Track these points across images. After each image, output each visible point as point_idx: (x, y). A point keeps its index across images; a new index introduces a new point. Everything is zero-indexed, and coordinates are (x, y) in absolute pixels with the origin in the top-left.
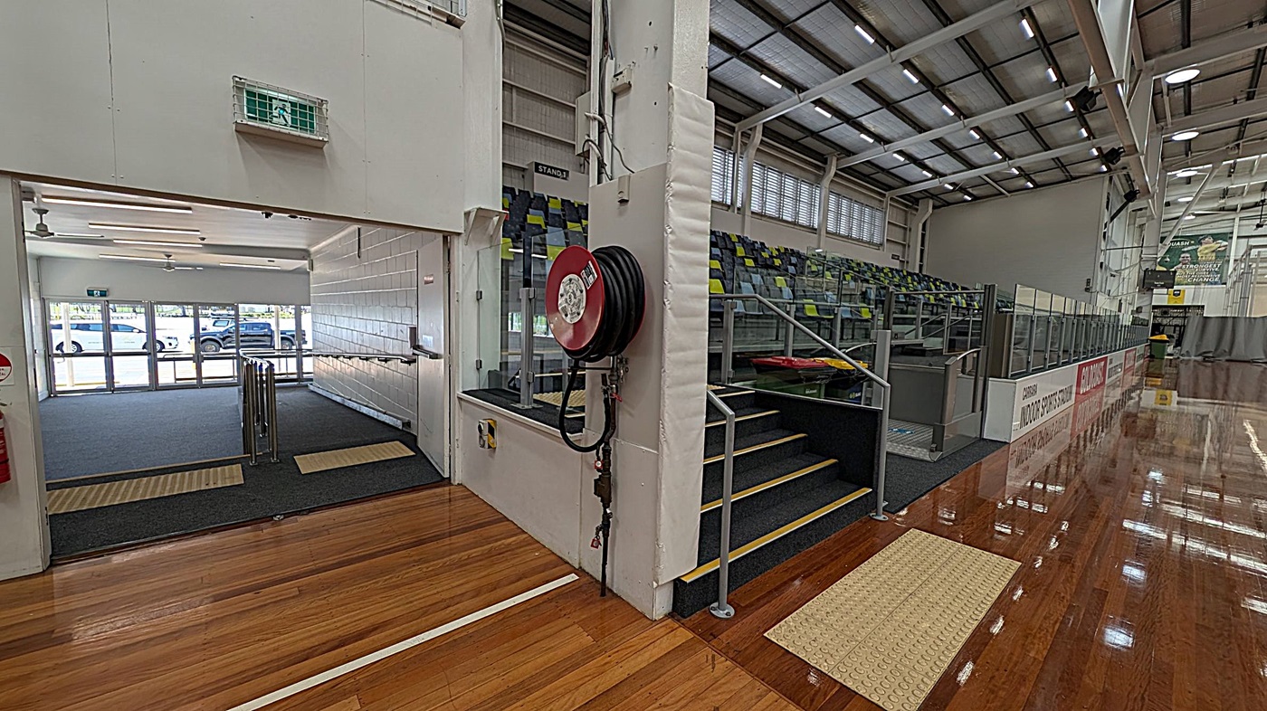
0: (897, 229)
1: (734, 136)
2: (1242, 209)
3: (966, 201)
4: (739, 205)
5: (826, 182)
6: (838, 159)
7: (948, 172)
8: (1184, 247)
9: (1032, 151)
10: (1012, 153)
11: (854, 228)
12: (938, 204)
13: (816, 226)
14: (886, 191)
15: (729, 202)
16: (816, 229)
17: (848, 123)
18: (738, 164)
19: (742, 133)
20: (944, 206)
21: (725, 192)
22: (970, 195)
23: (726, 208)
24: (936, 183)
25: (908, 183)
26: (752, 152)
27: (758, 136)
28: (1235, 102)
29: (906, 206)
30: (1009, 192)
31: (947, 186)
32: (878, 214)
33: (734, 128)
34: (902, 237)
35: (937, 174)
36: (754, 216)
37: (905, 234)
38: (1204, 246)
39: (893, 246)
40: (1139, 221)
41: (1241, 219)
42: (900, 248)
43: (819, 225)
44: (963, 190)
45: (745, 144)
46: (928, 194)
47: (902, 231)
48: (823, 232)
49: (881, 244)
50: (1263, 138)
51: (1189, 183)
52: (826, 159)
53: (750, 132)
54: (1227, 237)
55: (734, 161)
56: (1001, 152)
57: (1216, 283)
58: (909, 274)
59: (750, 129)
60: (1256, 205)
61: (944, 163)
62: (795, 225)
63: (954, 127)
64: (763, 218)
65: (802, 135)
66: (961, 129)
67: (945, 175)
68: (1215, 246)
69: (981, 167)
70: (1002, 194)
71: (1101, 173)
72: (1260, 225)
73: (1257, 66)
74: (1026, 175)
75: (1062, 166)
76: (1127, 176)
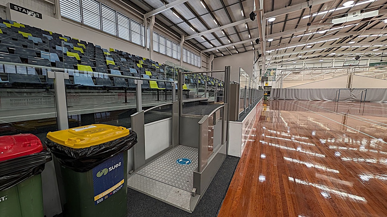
0: (205, 63)
1: (144, 19)
2: (278, 63)
3: (222, 56)
4: (148, 47)
5: (181, 44)
6: (185, 37)
7: (217, 46)
8: (268, 72)
9: (238, 41)
10: (233, 41)
11: (192, 61)
12: (215, 56)
13: (179, 59)
14: (201, 51)
15: (144, 46)
16: (179, 60)
17: (185, 22)
18: (146, 31)
19: (147, 18)
20: (217, 57)
21: (142, 41)
22: (223, 54)
23: (143, 48)
24: (214, 49)
25: (207, 49)
26: (151, 27)
27: (153, 21)
28: (280, 32)
29: (207, 56)
30: (232, 54)
31: (217, 50)
32: (199, 58)
33: (143, 16)
34: (206, 65)
35: (214, 46)
36: (154, 52)
37: (207, 65)
38: (272, 72)
39: (204, 68)
40: (260, 65)
41: (278, 65)
42: (206, 69)
43: (180, 59)
44: (221, 52)
45: (149, 24)
46: (213, 53)
47: (206, 64)
48: (182, 62)
49: (201, 68)
50: (284, 44)
51: (269, 55)
52: (181, 36)
53: (150, 19)
54: (275, 69)
55: (144, 30)
56: (230, 40)
57: (274, 81)
58: (208, 77)
59: (150, 17)
60: (281, 62)
61: (215, 42)
62: (172, 58)
63: (218, 29)
64: (159, 54)
65: (171, 25)
66: (219, 30)
67: (216, 47)
68: (273, 72)
69: (225, 45)
70: (231, 54)
71: (253, 50)
72: (282, 67)
73: (285, 21)
74: (236, 49)
75: (244, 47)
76: (258, 51)
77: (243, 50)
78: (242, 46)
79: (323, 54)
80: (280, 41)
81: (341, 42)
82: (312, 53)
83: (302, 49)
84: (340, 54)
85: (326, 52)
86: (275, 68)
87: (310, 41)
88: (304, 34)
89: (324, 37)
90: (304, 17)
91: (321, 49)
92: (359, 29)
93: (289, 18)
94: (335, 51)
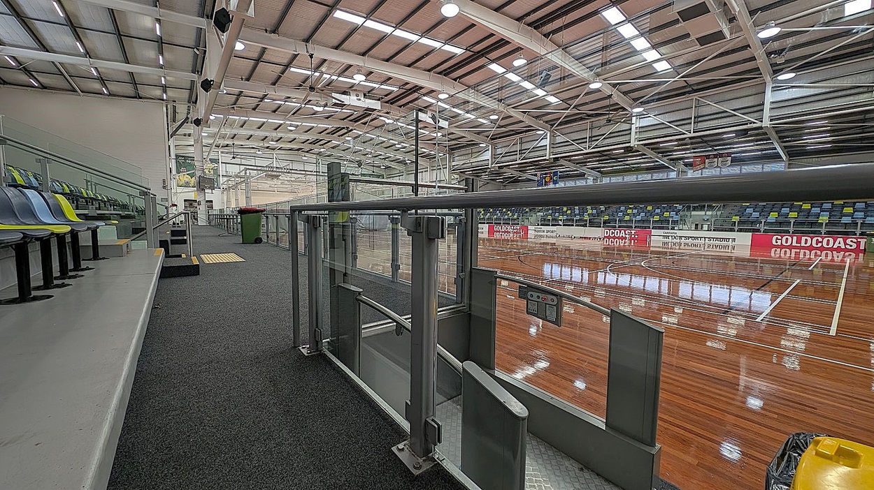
2: (222, 147)
9: (114, 58)
22: (36, 80)
56: (84, 46)
57: (216, 188)
61: (8, 28)
68: (212, 166)
69: (55, 52)
70: (76, 91)
71: (163, 100)
72: (234, 158)
73: (258, 60)
74: (102, 80)
75: (135, 84)
76: (174, 107)
77: (129, 89)
78: (127, 78)
79: (306, 147)
80: (237, 99)
81: (333, 133)
82: (291, 142)
83: (276, 129)
84: (329, 153)
85: (310, 143)
86: (216, 158)
87: (293, 118)
88: (285, 101)
89: (315, 118)
90: (292, 69)
91: (304, 137)
92: (356, 120)
93: (265, 57)
94: (322, 145)
